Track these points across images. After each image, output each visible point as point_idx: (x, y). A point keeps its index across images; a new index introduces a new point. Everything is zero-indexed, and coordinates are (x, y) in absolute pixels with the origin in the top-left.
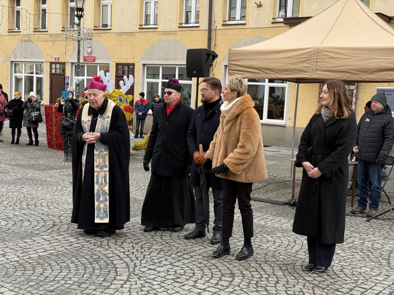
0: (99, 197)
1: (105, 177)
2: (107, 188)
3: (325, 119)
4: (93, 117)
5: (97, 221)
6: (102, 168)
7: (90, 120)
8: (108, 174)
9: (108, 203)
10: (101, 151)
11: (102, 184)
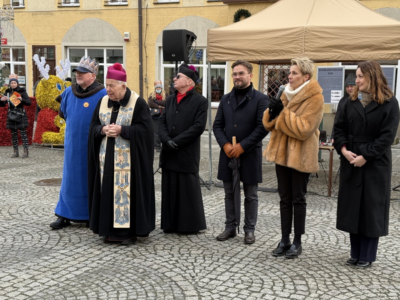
0: (119, 199)
1: (126, 177)
2: (128, 190)
3: (364, 104)
4: (114, 110)
5: (116, 225)
6: (122, 167)
7: (111, 112)
8: (129, 173)
9: (129, 206)
10: (123, 148)
11: (122, 185)
